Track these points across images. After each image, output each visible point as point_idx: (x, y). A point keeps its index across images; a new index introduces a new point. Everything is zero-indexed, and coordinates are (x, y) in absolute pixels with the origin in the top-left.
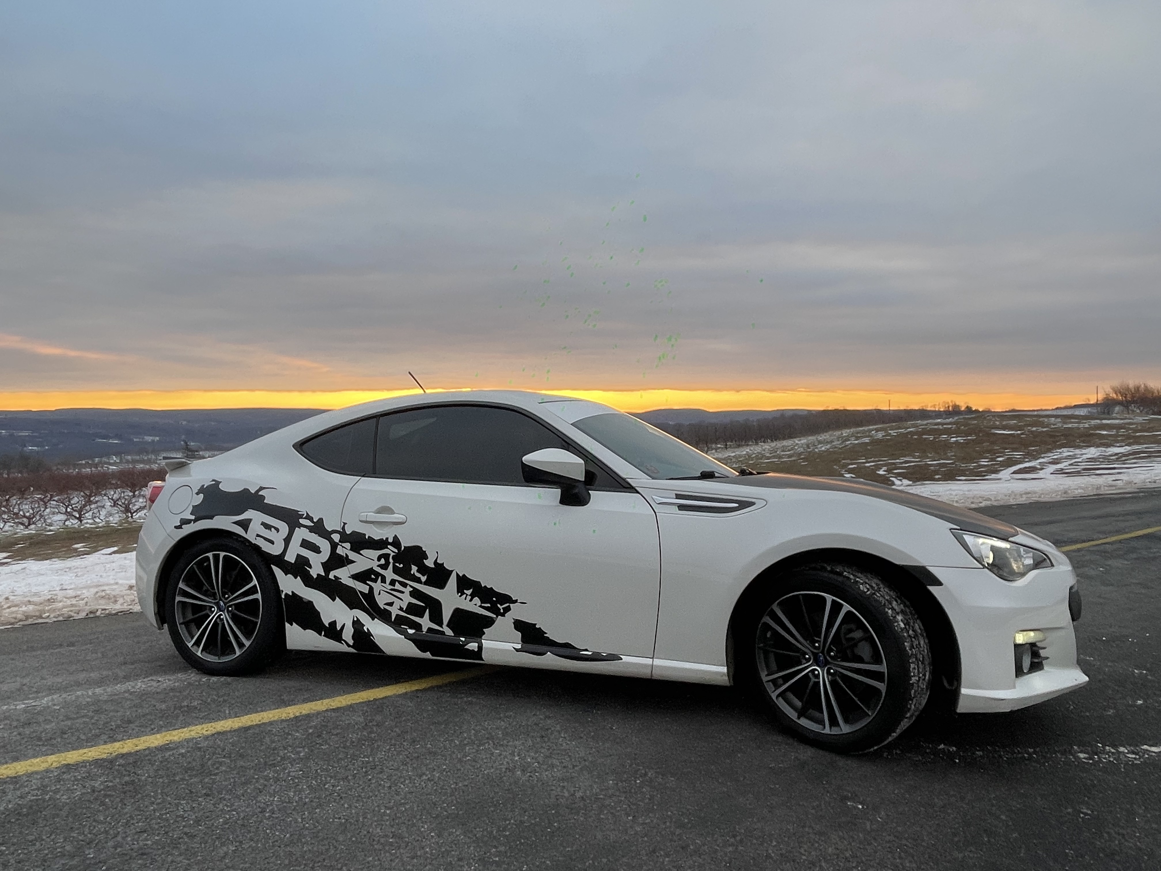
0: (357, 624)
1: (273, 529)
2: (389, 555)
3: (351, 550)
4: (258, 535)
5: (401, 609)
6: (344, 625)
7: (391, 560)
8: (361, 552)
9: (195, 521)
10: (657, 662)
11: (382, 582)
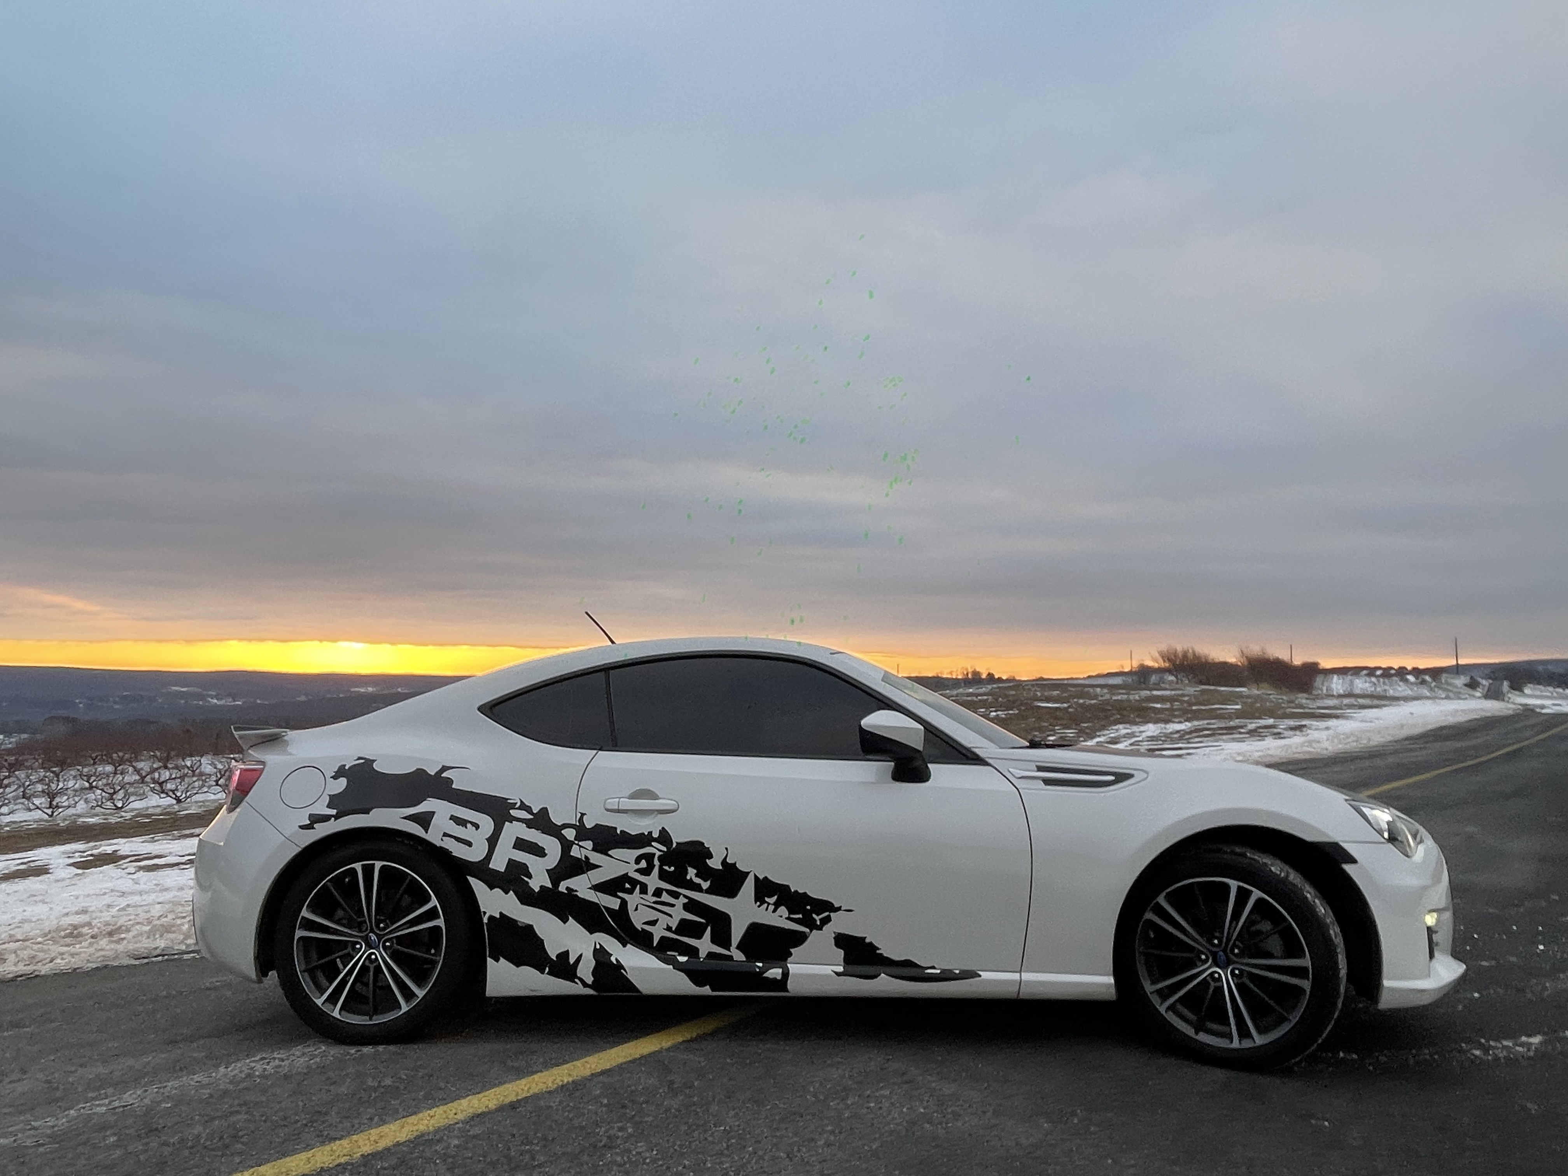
0: (600, 954)
1: (469, 825)
2: (654, 854)
3: (593, 850)
4: (445, 835)
5: (669, 929)
6: (581, 955)
7: (656, 862)
8: (610, 853)
9: (337, 817)
10: (1027, 976)
11: (641, 893)
